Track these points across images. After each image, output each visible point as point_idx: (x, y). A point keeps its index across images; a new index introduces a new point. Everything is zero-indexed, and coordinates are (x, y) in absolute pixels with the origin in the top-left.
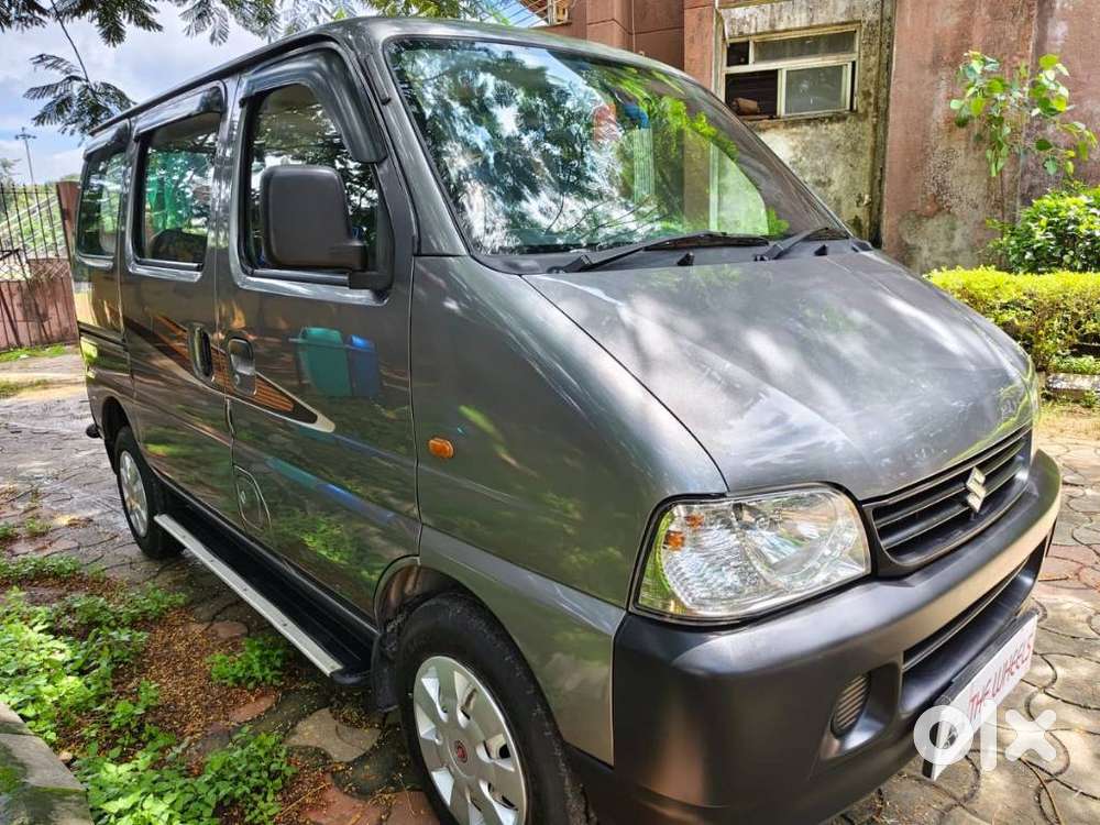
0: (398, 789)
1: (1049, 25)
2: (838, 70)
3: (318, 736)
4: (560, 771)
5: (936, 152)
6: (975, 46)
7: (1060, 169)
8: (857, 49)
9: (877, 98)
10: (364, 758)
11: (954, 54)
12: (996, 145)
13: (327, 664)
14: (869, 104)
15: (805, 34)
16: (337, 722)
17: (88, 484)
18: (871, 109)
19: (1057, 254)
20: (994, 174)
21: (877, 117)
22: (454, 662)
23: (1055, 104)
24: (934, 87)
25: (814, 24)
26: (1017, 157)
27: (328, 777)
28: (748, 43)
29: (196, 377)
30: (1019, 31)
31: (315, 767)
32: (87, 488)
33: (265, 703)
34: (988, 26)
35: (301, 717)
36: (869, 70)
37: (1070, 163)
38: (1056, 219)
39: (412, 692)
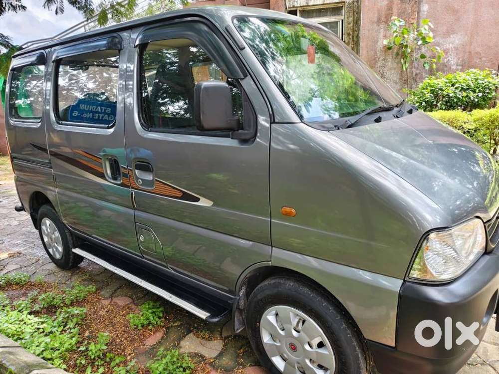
0: (244, 367)
1: (421, 5)
2: (336, 23)
3: (193, 347)
4: (356, 351)
5: (380, 59)
6: (394, 14)
7: (431, 67)
8: (344, 14)
9: (353, 37)
10: (221, 355)
11: (386, 17)
12: (404, 56)
13: (203, 314)
14: (350, 39)
15: (321, 7)
16: (199, 339)
17: (9, 234)
18: (351, 41)
19: (435, 103)
20: (404, 69)
21: (353, 44)
22: (289, 307)
23: (427, 40)
24: (378, 31)
25: (325, 3)
26: (413, 62)
27: (208, 366)
28: (296, 11)
29: (108, 181)
30: (412, 8)
31: (200, 362)
32: (9, 236)
33: (159, 335)
34: (399, 6)
35: (180, 339)
36: (349, 24)
37: (434, 64)
38: (433, 89)
39: (259, 322)
